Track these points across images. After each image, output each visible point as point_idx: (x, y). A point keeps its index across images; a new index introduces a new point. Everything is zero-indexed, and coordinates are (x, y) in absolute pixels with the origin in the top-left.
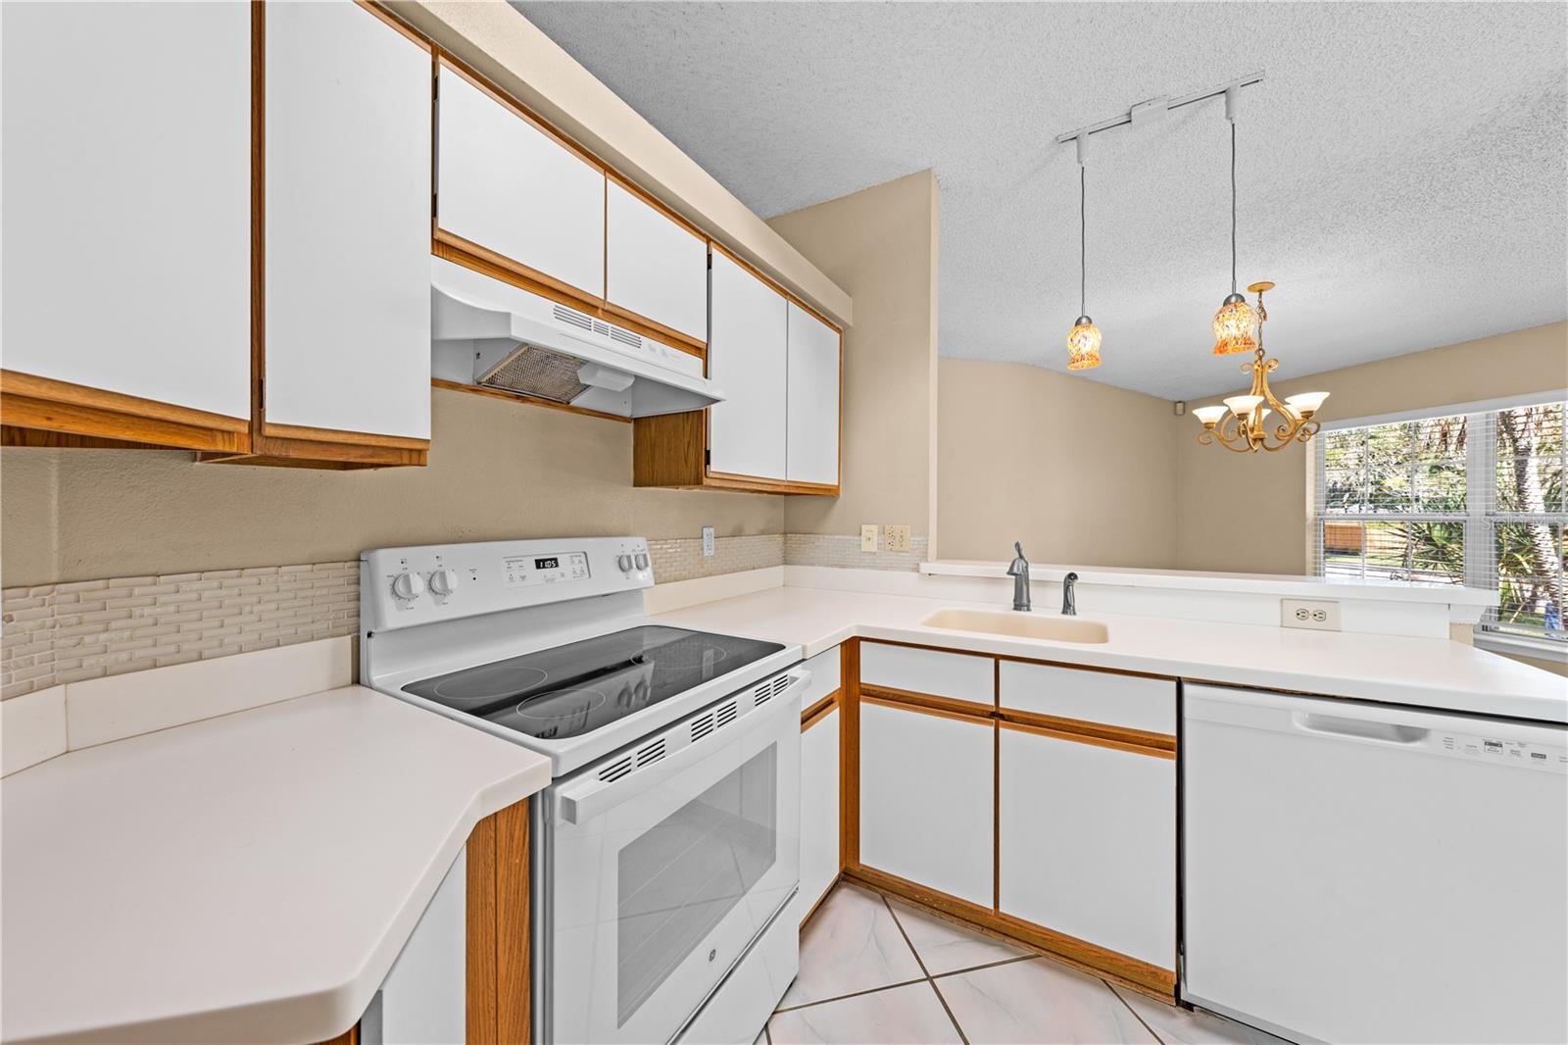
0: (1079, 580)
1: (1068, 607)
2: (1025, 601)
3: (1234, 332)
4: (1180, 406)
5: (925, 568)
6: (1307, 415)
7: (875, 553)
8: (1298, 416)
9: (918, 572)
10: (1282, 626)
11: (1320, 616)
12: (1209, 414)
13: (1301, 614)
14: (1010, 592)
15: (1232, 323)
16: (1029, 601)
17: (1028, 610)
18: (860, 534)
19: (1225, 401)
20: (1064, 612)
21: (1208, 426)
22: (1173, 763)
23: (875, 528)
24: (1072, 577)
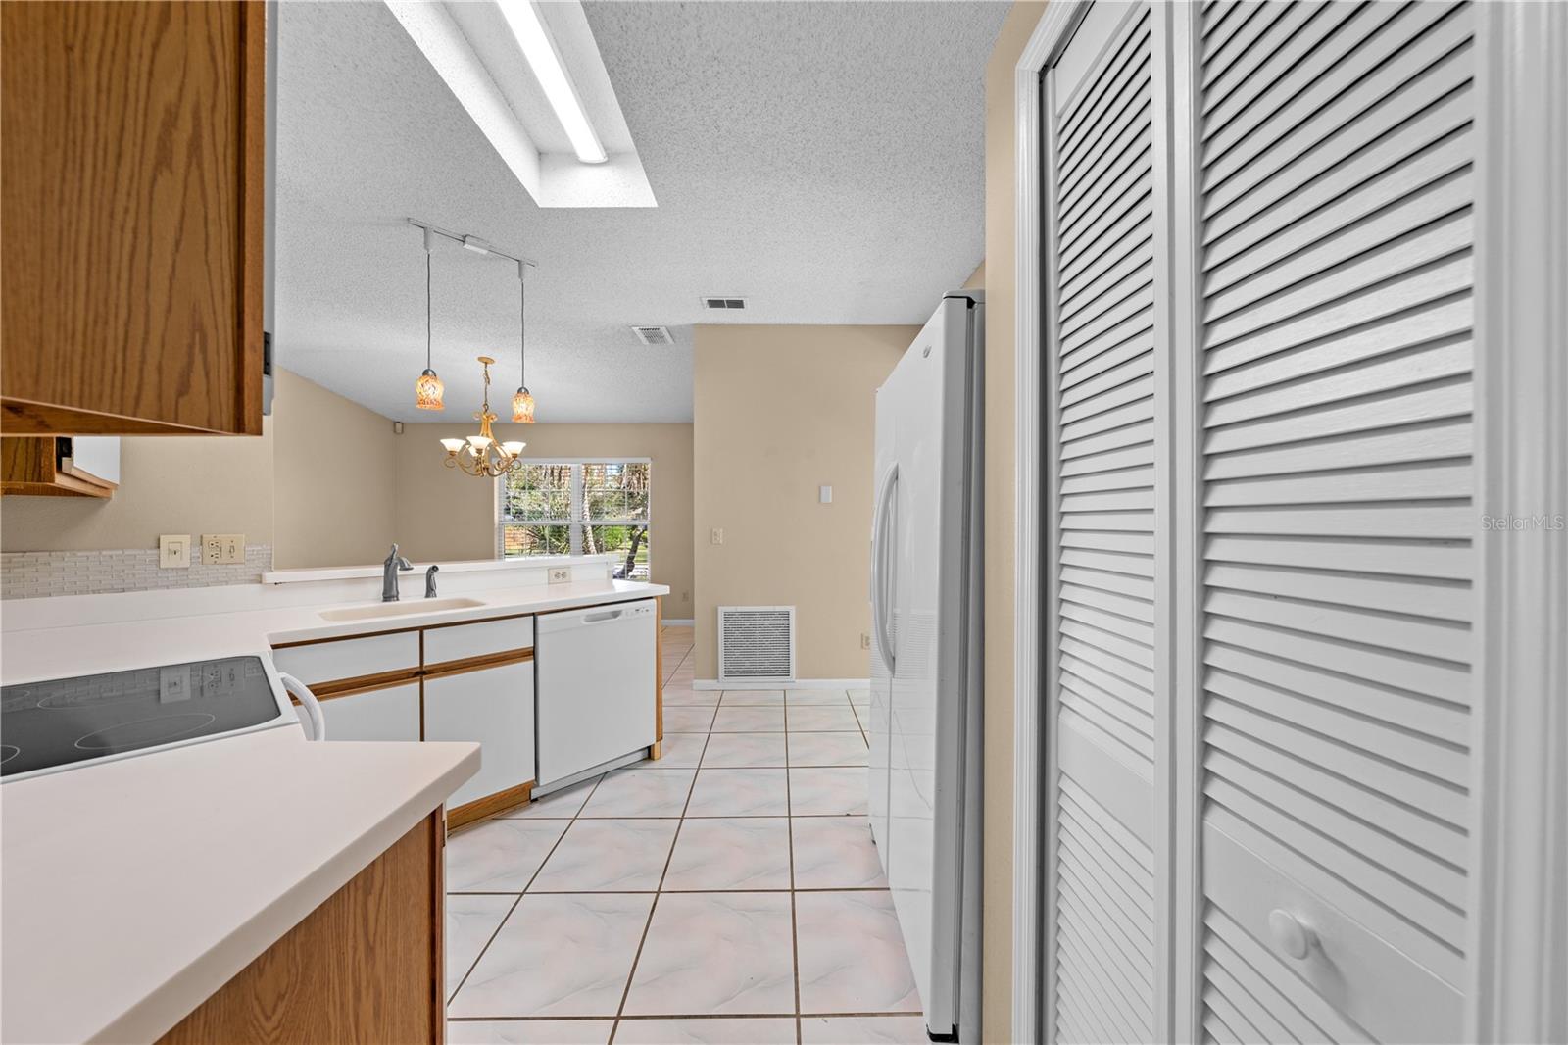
0: (439, 571)
1: (430, 591)
2: (394, 593)
3: (525, 411)
4: (399, 426)
5: (270, 577)
6: (515, 456)
7: (187, 568)
8: (510, 456)
9: (260, 582)
10: (549, 584)
11: (564, 575)
12: (452, 444)
13: (557, 576)
14: (380, 587)
15: (524, 405)
16: (398, 593)
17: (398, 600)
18: (159, 547)
19: (469, 438)
20: (428, 596)
21: (452, 453)
22: (532, 661)
23: (186, 539)
24: (435, 568)
